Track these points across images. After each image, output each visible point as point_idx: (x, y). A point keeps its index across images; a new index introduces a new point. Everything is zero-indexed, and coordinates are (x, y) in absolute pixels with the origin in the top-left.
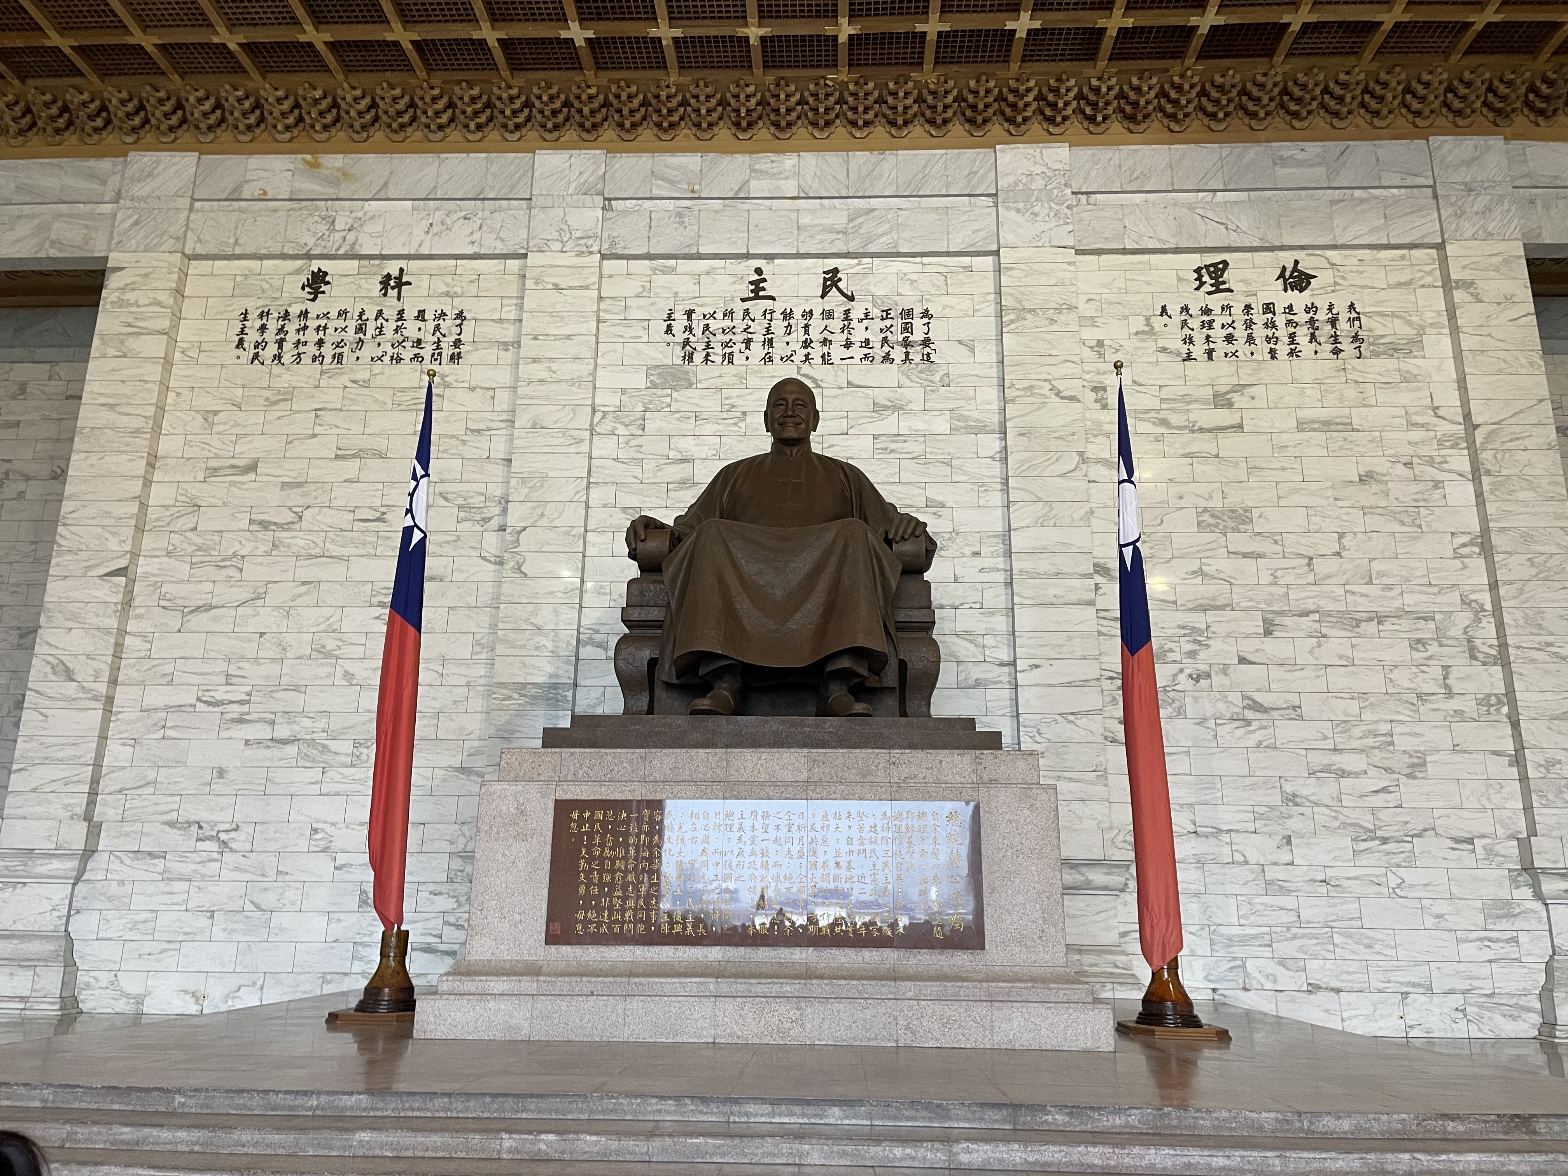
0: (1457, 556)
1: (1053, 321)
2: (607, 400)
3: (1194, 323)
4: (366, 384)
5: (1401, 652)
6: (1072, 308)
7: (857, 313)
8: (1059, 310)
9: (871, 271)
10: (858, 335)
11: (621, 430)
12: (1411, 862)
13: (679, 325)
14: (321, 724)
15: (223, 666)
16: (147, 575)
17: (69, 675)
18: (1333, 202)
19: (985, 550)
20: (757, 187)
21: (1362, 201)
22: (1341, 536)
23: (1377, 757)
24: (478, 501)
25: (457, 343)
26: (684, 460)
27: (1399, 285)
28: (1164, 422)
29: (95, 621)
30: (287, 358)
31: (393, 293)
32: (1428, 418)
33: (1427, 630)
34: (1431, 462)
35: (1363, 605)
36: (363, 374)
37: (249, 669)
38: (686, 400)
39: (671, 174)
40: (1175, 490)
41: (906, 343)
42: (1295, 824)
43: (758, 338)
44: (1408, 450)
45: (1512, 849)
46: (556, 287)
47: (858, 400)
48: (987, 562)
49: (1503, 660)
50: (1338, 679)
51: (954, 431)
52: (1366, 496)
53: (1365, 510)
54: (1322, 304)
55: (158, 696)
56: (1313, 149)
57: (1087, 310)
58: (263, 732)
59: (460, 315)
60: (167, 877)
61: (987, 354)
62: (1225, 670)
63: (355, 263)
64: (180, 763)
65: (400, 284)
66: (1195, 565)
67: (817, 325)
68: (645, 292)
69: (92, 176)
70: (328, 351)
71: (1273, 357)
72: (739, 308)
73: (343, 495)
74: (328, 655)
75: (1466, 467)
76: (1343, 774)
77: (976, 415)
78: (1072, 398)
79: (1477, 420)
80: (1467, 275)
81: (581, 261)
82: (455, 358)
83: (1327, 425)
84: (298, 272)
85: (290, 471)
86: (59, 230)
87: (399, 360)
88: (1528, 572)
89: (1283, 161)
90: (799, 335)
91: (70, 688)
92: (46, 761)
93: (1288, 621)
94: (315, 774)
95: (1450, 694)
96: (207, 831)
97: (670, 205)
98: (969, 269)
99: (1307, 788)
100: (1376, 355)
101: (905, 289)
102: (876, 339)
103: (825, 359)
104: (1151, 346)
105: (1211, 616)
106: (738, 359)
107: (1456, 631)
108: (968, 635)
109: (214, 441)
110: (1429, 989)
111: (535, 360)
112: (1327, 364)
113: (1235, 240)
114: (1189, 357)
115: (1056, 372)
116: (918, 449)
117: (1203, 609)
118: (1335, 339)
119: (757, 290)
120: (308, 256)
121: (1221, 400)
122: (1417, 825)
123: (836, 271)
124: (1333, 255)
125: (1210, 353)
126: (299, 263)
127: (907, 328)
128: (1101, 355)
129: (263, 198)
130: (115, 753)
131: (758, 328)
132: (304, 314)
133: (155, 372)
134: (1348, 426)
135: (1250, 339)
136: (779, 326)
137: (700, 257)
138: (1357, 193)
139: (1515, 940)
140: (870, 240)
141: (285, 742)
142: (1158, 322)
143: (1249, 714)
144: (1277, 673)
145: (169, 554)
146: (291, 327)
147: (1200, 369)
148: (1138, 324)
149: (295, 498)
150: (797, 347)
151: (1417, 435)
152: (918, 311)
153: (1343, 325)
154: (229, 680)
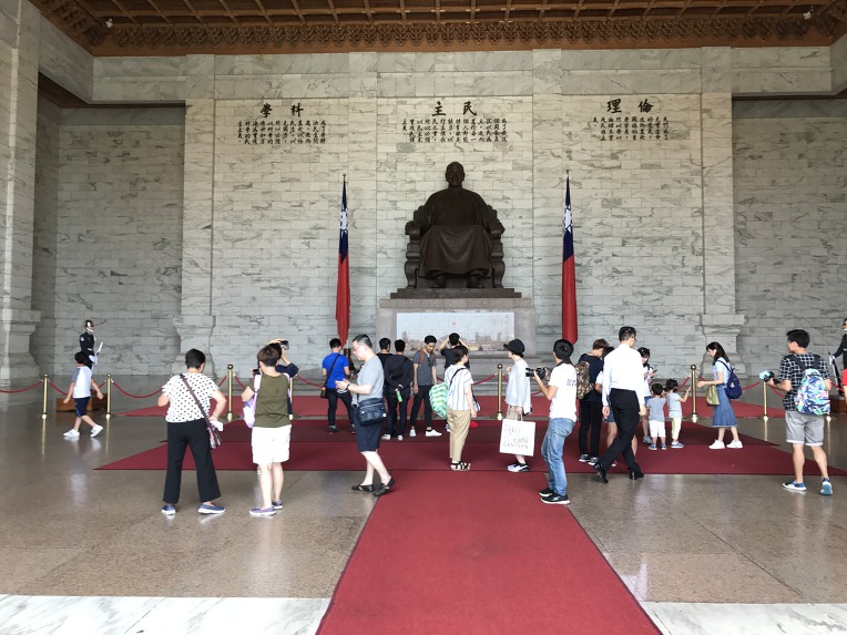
0: (693, 216)
1: (552, 125)
2: (383, 157)
3: (606, 125)
4: (290, 152)
5: (669, 251)
6: (560, 120)
7: (477, 121)
8: (555, 121)
9: (482, 103)
10: (478, 130)
11: (388, 170)
12: (663, 323)
13: (408, 125)
14: (287, 281)
15: (249, 261)
16: (217, 228)
17: (197, 265)
18: (662, 75)
19: (524, 216)
20: (438, 67)
21: (674, 74)
22: (653, 209)
23: (656, 288)
24: (336, 199)
25: (323, 134)
26: (412, 182)
27: (684, 110)
28: (592, 165)
29: (202, 245)
30: (258, 142)
31: (296, 114)
32: (688, 163)
33: (678, 243)
34: (687, 181)
35: (658, 235)
36: (288, 148)
37: (259, 262)
38: (412, 157)
39: (403, 61)
40: (595, 192)
41: (496, 133)
42: (627, 312)
43: (439, 131)
44: (679, 176)
45: (698, 318)
46: (361, 112)
47: (478, 157)
48: (524, 221)
49: (703, 254)
50: (646, 261)
51: (514, 169)
52: (663, 194)
53: (662, 199)
54: (655, 118)
55: (228, 272)
56: (656, 52)
57: (565, 119)
58: (267, 284)
59: (323, 123)
60: (241, 334)
61: (527, 137)
62: (607, 259)
63: (280, 101)
64: (239, 295)
65: (299, 110)
66: (599, 220)
67: (462, 125)
68: (395, 112)
69: (172, 64)
70: (274, 138)
71: (634, 139)
72: (431, 118)
73: (286, 196)
74: (287, 257)
75: (699, 183)
76: (644, 294)
77: (522, 162)
78: (559, 157)
79: (705, 165)
80: (708, 107)
81: (370, 100)
82: (323, 141)
83: (651, 166)
84: (258, 105)
85: (265, 187)
86: (163, 88)
87: (301, 142)
88: (715, 223)
89: (644, 57)
90: (455, 130)
91: (197, 270)
92: (193, 295)
93: (631, 241)
94: (287, 299)
95: (684, 266)
96: (253, 319)
97: (403, 75)
98: (521, 102)
99: (632, 299)
100: (672, 138)
101: (496, 110)
102: (484, 131)
103: (465, 140)
104: (589, 134)
105: (604, 239)
106: (431, 140)
107: (689, 244)
108: (516, 248)
109: (234, 175)
110: (664, 364)
111: (354, 142)
112: (654, 141)
113: (623, 90)
114: (603, 139)
115: (553, 146)
116: (500, 176)
117: (601, 237)
118: (658, 132)
119: (438, 111)
120: (263, 98)
121: (614, 156)
122: (667, 311)
123: (469, 103)
124: (660, 96)
125: (611, 137)
126: (259, 101)
127: (497, 127)
128: (571, 138)
129: (242, 73)
130: (216, 292)
131: (439, 127)
132: (263, 123)
133: (210, 149)
134: (659, 166)
135: (627, 132)
136: (447, 126)
137: (415, 97)
138: (672, 71)
139: (694, 348)
140: (482, 90)
141: (275, 288)
142: (592, 124)
143: (614, 274)
144: (625, 259)
145: (224, 219)
146: (259, 128)
147: (607, 144)
148: (585, 125)
149: (268, 197)
150: (454, 135)
151: (684, 170)
152: (501, 119)
153: (661, 126)
154: (252, 265)
